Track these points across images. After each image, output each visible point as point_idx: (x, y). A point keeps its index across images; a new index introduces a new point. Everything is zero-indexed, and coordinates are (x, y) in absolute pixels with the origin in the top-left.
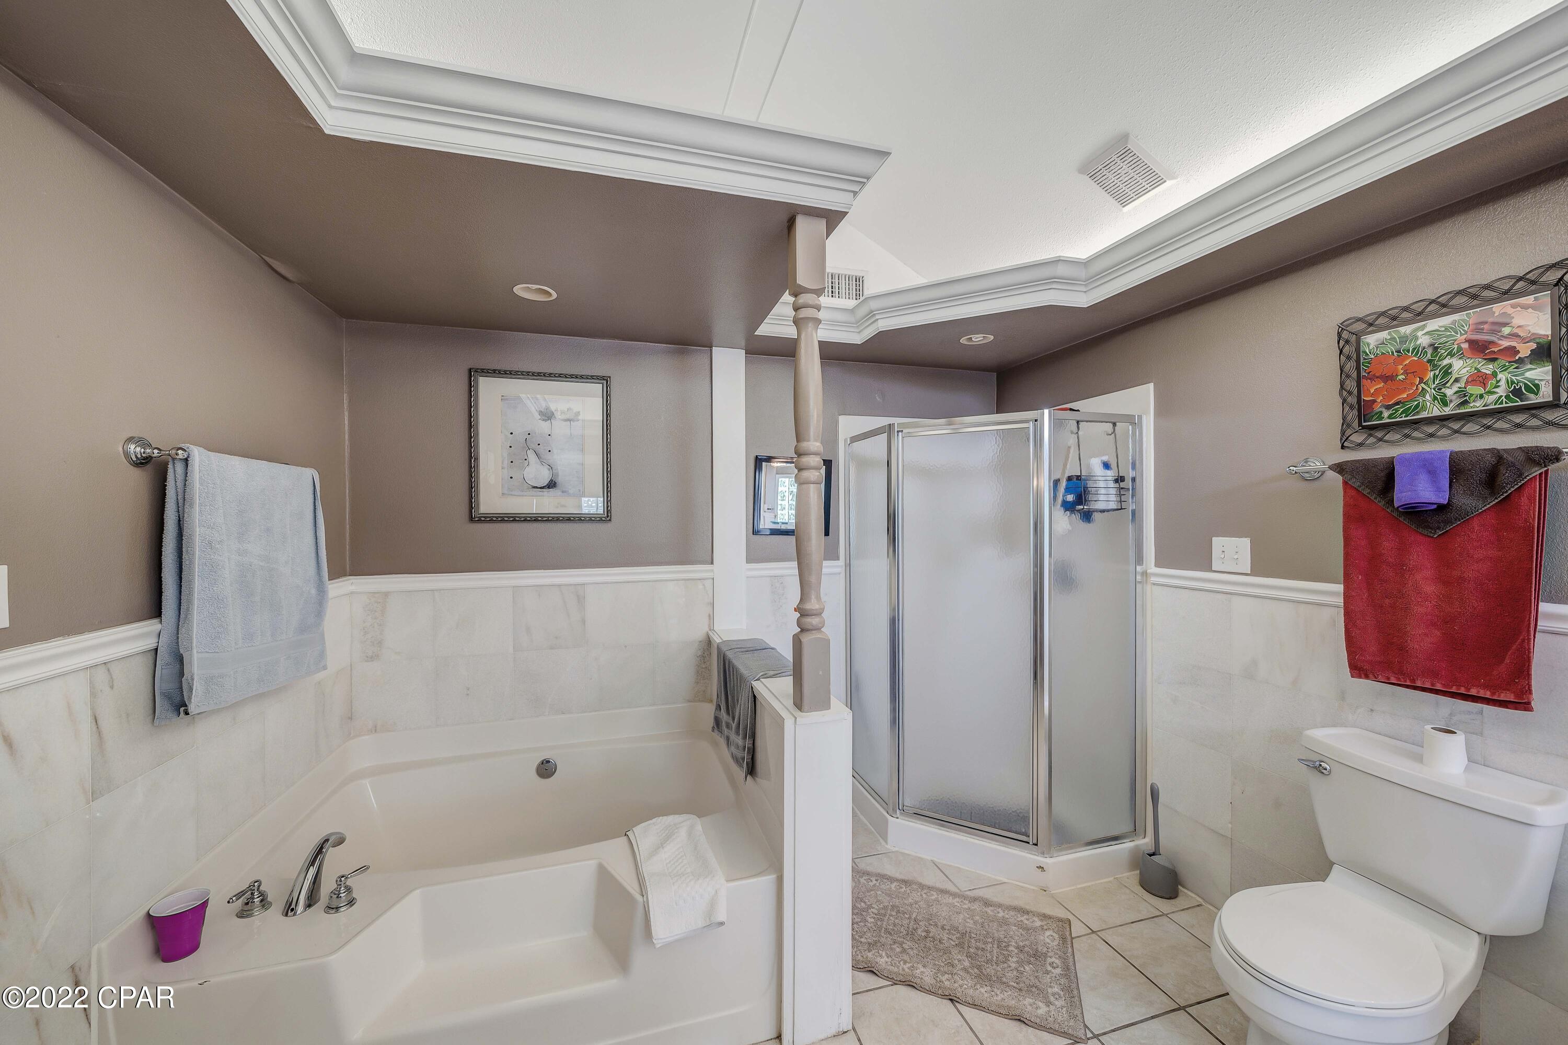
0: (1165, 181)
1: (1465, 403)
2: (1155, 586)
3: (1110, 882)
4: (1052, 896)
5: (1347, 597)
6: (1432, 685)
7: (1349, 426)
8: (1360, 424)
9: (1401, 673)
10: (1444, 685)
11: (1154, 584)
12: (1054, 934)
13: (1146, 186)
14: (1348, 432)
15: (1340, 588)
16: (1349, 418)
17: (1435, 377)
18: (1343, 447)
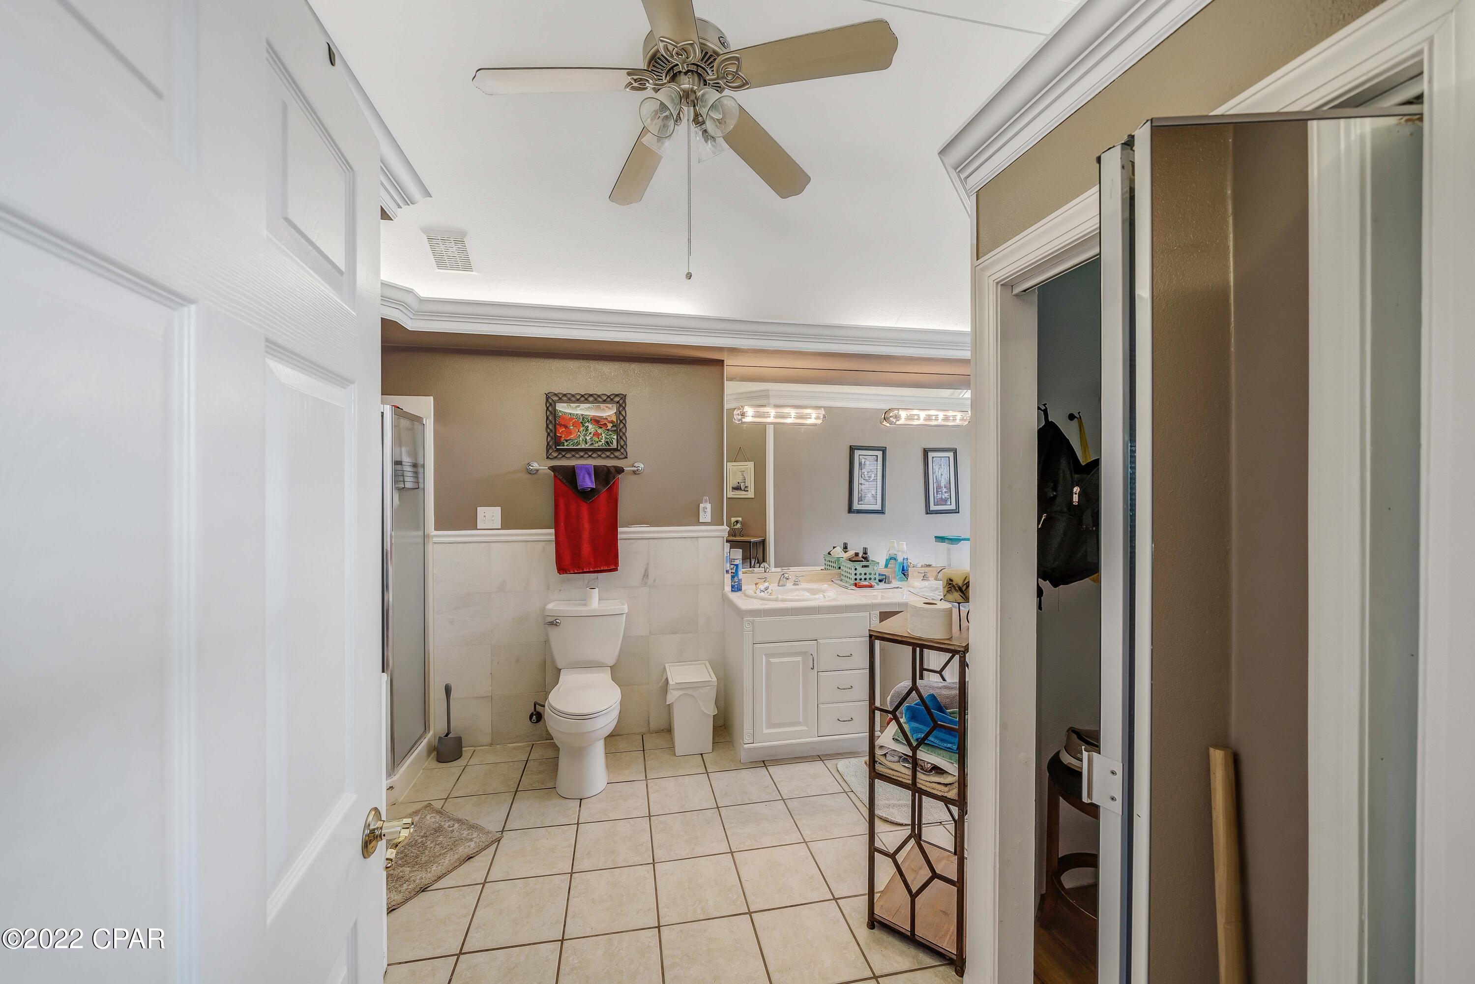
0: (473, 271)
1: (592, 444)
2: (436, 545)
3: (422, 773)
4: (402, 803)
5: (557, 535)
6: (589, 569)
7: (551, 447)
8: (556, 447)
9: (579, 567)
10: (593, 569)
11: (435, 543)
12: (432, 815)
13: (460, 267)
14: (550, 451)
15: (553, 531)
16: (551, 444)
17: (583, 430)
18: (548, 458)
